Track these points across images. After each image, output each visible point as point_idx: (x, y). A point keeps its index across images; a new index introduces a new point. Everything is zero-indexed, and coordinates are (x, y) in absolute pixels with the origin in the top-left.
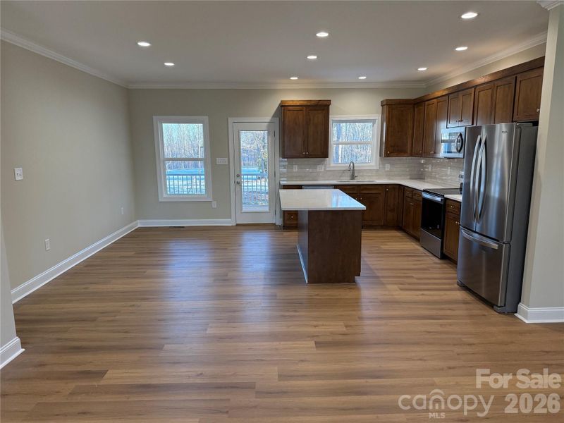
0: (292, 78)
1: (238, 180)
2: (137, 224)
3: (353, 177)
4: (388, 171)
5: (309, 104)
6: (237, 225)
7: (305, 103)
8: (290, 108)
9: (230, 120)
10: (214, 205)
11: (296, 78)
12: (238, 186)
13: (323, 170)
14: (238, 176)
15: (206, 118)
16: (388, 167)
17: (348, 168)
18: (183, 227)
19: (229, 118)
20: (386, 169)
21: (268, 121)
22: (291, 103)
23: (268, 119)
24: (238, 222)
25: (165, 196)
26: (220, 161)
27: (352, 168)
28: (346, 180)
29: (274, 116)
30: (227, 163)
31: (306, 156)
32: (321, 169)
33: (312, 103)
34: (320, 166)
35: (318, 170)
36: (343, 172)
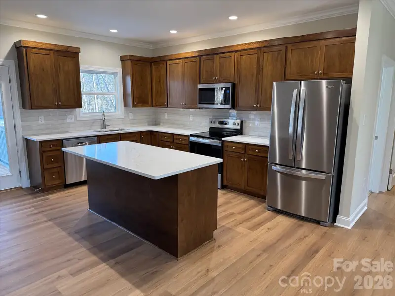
3: (104, 126)
4: (131, 119)
5: (56, 49)
7: (53, 48)
8: (34, 50)
13: (73, 121)
16: (131, 116)
20: (130, 118)
22: (35, 45)
23: (1, 61)
29: (7, 58)
31: (59, 107)
32: (70, 119)
33: (61, 49)
34: (69, 116)
35: (68, 121)
36: (93, 123)
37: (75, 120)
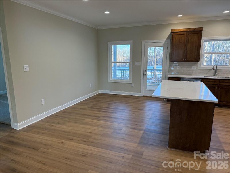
0: (178, 16)
1: (145, 73)
2: (99, 92)
3: (215, 74)
5: (189, 30)
6: (144, 96)
8: (177, 33)
9: (143, 42)
10: (133, 85)
11: (181, 16)
12: (145, 76)
13: (195, 69)
14: (145, 71)
15: (131, 42)
17: (212, 68)
18: (118, 95)
19: (143, 41)
21: (164, 41)
22: (177, 31)
23: (164, 40)
24: (144, 95)
25: (111, 79)
26: (137, 63)
27: (215, 69)
28: (211, 76)
29: (168, 38)
30: (140, 65)
31: (185, 61)
32: (194, 68)
33: (191, 30)
34: (194, 67)
35: (193, 69)
36: (209, 71)
37: (197, 68)
